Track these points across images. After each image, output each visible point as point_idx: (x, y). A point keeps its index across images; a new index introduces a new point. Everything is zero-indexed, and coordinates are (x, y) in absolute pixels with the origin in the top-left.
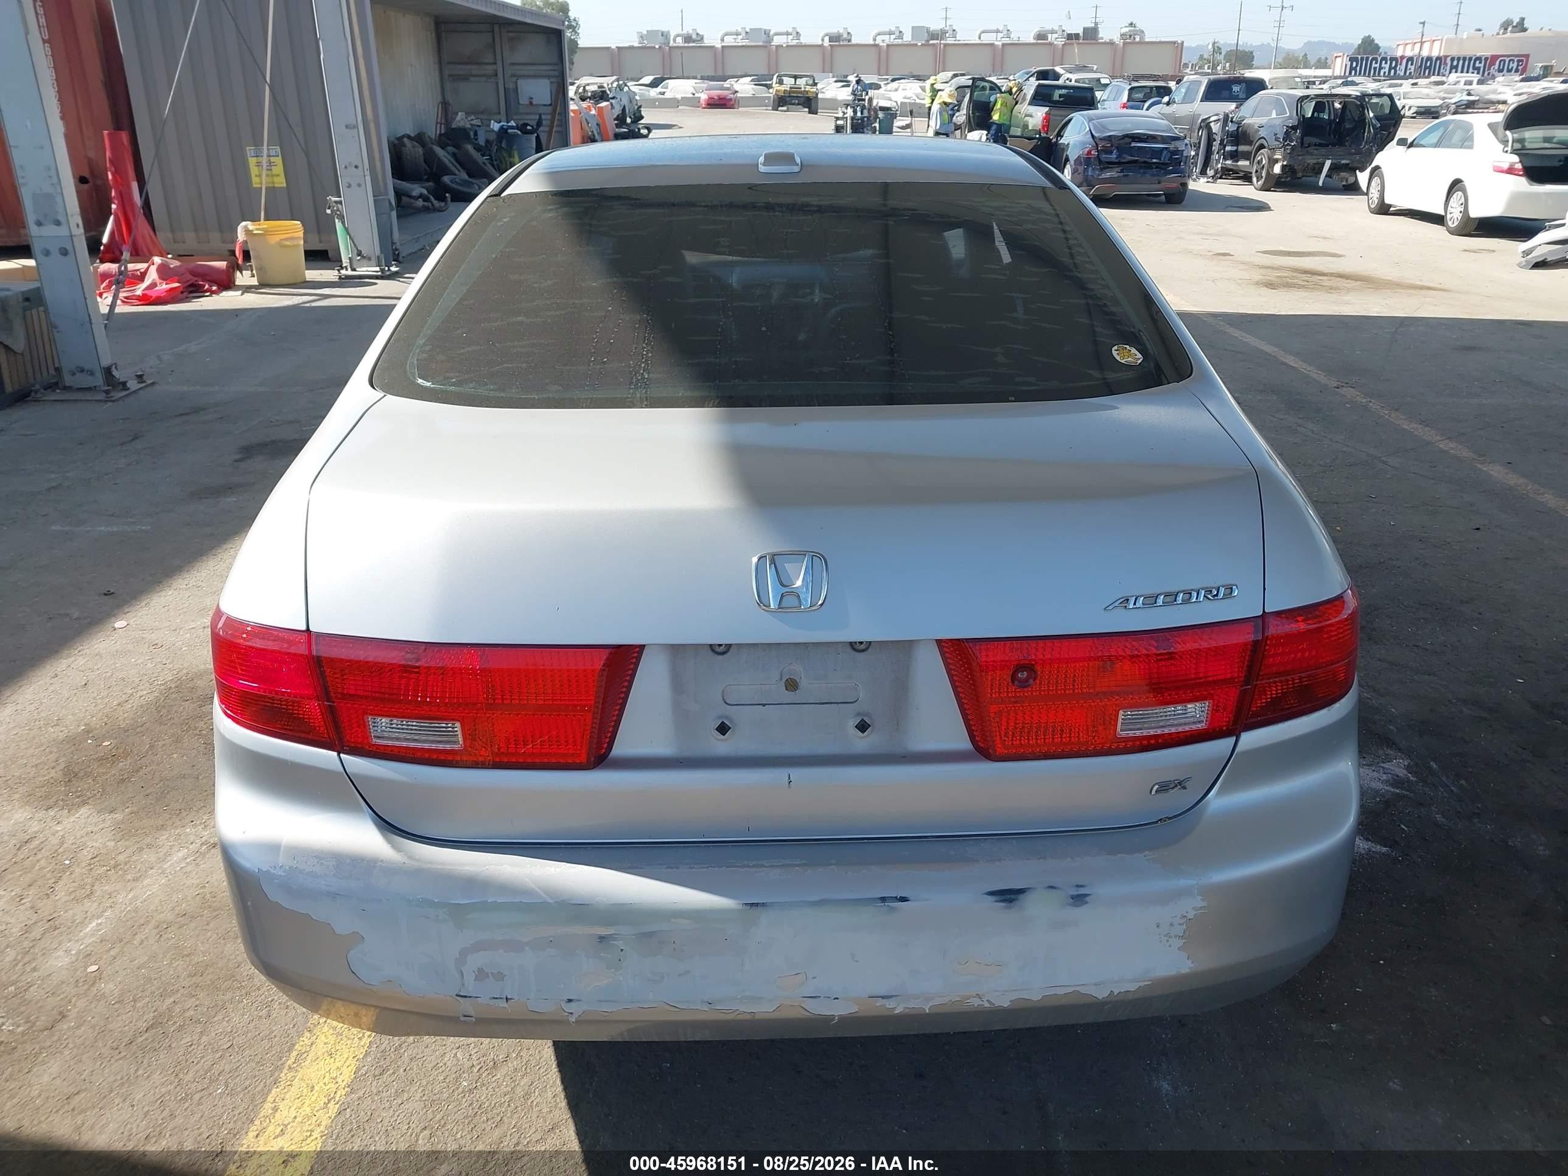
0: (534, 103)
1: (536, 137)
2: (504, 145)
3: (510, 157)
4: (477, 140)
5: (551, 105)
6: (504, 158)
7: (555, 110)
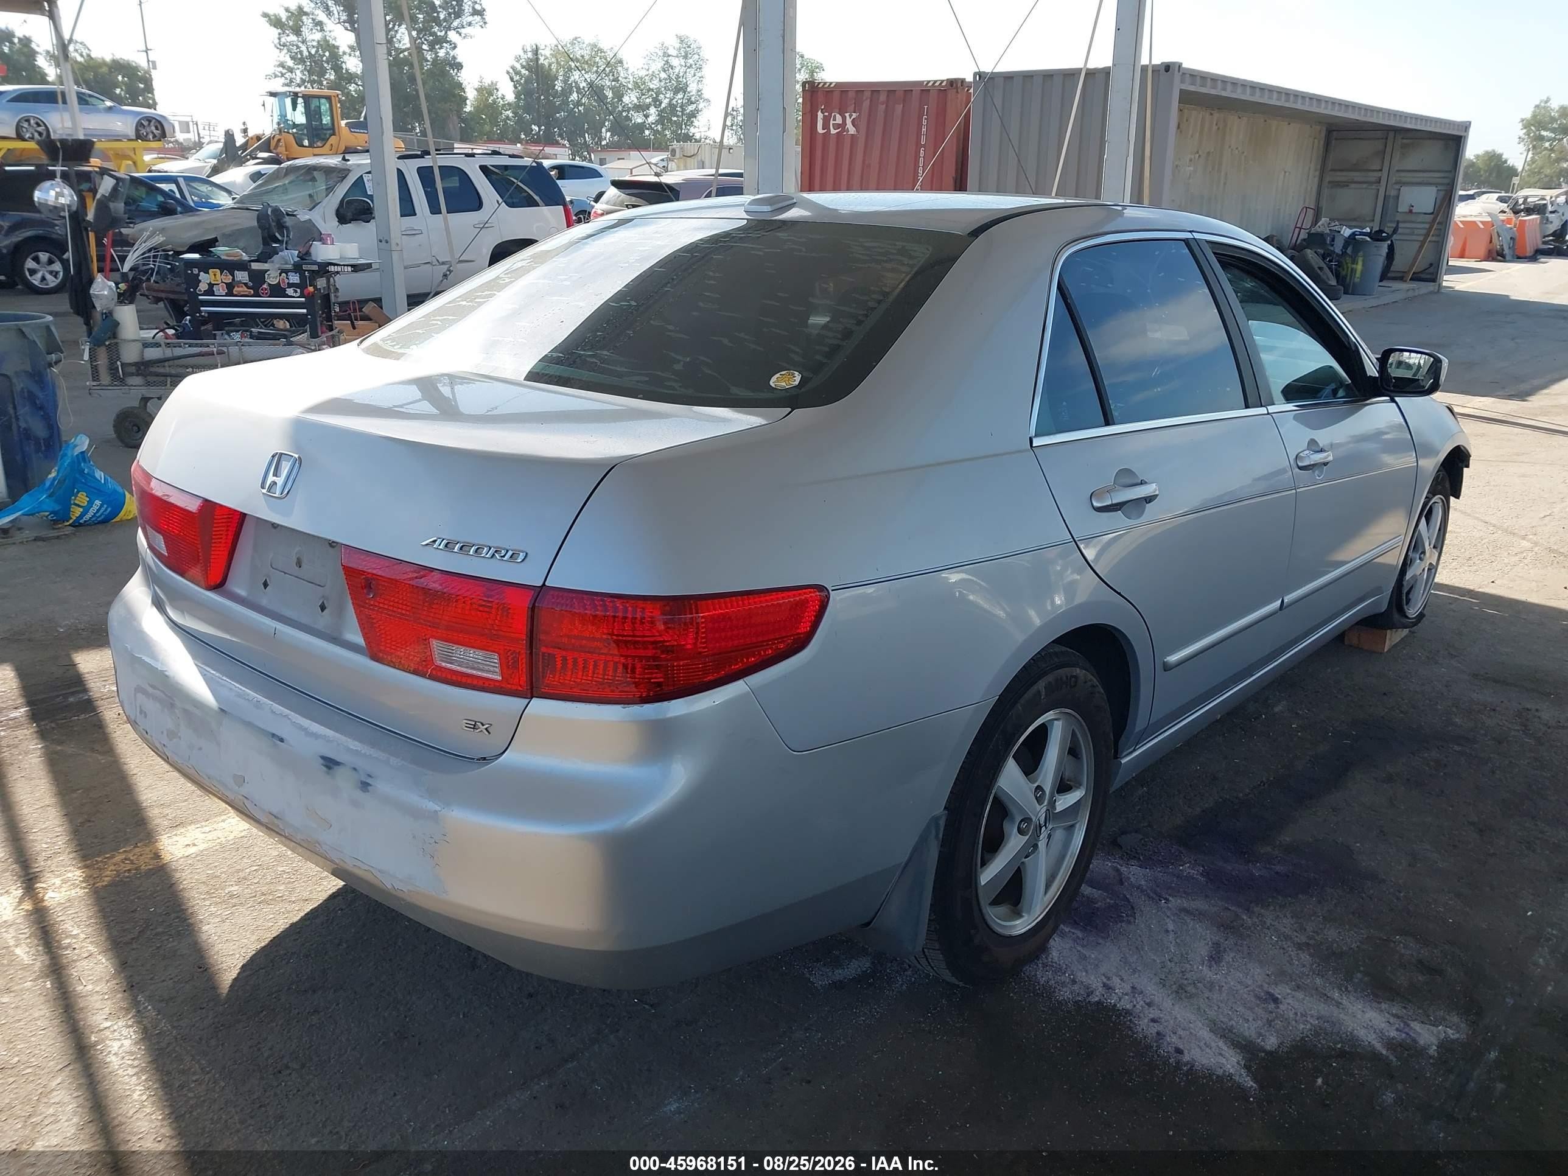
0: (1414, 211)
1: (1389, 246)
2: (1349, 251)
3: (1353, 263)
4: (1332, 245)
5: (1432, 213)
6: (1347, 263)
7: (1434, 220)
